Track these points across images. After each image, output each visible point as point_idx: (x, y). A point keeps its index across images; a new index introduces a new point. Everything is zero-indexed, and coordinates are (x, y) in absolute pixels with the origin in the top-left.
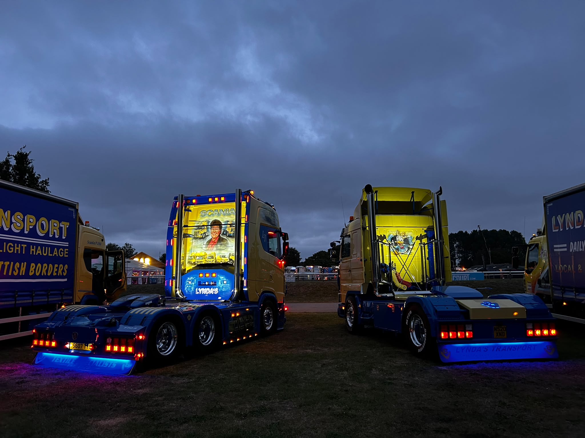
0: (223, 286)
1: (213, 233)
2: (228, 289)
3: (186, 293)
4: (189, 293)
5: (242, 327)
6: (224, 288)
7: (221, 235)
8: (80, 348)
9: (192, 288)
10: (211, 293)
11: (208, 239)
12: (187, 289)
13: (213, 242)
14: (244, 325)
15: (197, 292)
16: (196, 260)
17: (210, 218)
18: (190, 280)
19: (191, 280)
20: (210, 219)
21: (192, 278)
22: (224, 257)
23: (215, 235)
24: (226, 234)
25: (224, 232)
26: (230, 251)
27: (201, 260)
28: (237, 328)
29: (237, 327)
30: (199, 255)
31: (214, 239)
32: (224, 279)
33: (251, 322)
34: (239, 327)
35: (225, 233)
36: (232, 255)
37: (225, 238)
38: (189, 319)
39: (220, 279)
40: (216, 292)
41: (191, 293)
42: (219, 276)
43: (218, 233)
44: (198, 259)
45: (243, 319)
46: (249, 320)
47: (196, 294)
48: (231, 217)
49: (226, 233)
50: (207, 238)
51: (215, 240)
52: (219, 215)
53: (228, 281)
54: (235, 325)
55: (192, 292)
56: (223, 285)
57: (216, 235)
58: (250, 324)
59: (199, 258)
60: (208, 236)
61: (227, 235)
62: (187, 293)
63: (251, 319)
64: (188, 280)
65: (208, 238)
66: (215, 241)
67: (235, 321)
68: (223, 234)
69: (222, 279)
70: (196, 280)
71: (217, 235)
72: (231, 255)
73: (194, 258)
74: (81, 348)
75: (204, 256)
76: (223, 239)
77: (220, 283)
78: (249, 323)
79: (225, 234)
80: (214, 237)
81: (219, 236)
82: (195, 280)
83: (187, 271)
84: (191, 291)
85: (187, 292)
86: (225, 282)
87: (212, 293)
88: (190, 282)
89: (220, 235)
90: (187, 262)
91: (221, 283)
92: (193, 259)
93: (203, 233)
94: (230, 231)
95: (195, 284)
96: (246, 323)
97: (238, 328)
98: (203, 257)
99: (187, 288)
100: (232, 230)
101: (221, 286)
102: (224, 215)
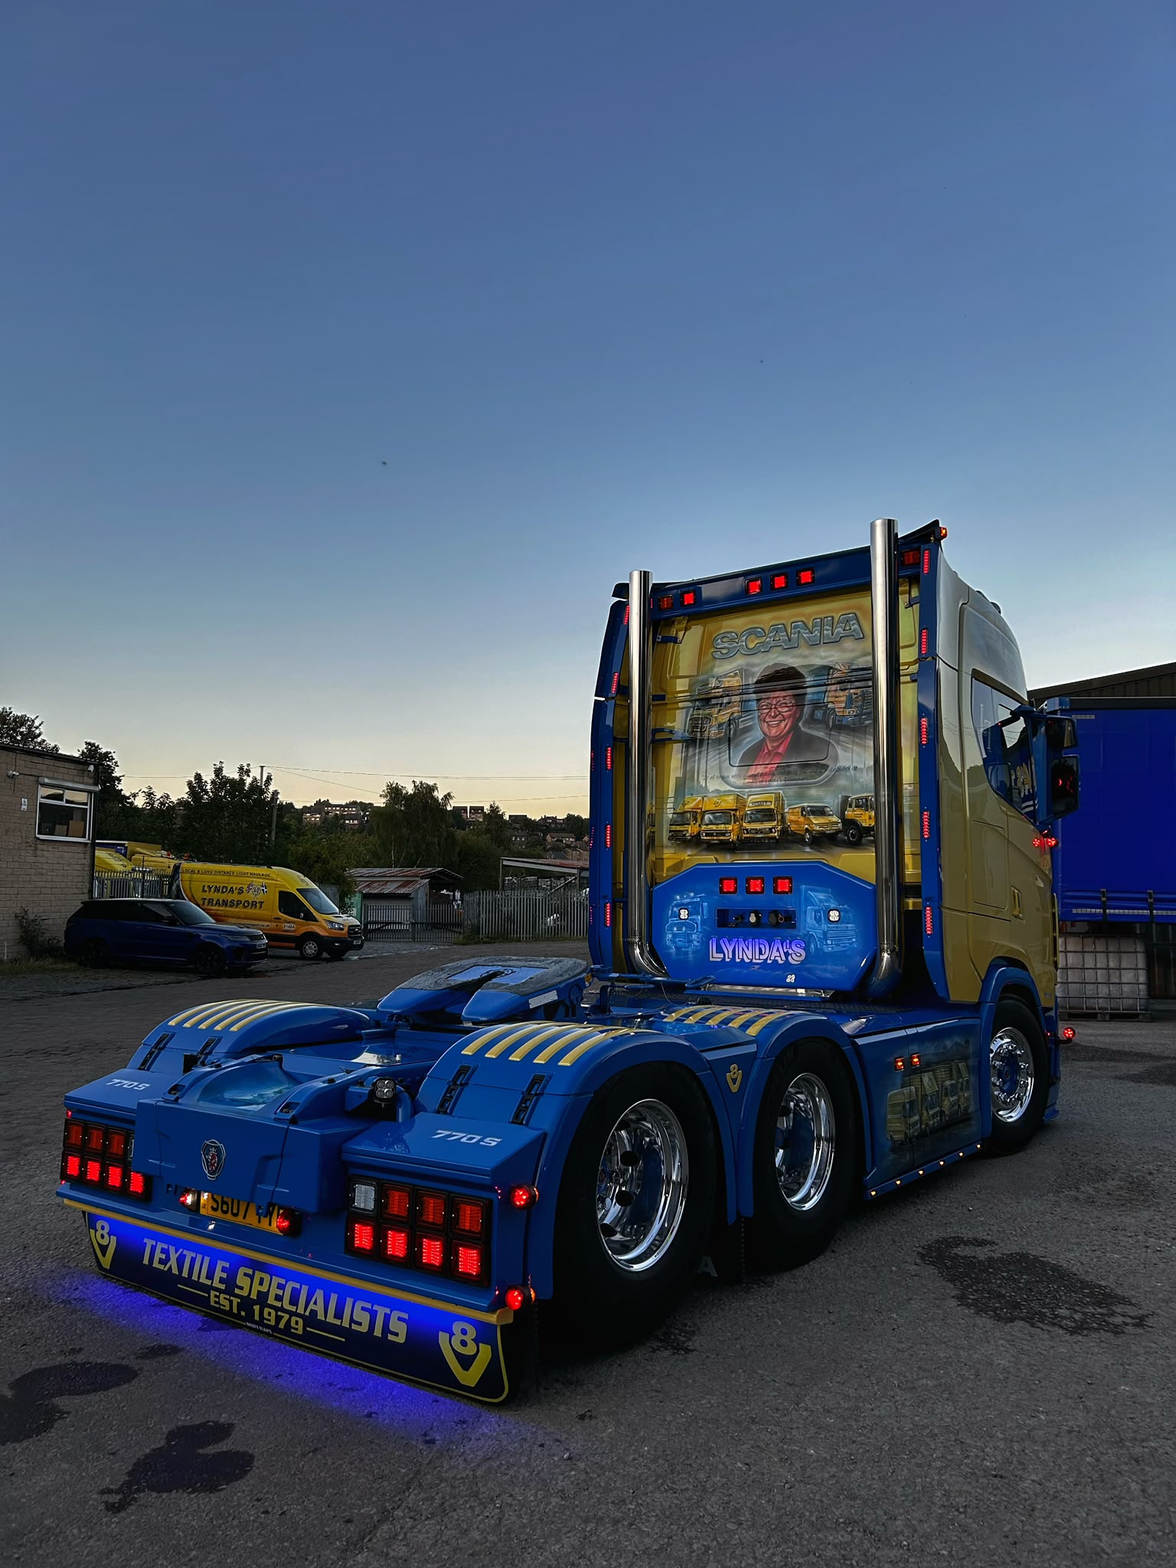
0: (825, 933)
1: (768, 719)
2: (851, 944)
3: (670, 954)
4: (682, 957)
5: (934, 1116)
6: (829, 942)
7: (804, 724)
8: (242, 1213)
9: (694, 937)
10: (775, 961)
11: (748, 743)
12: (673, 941)
13: (769, 752)
14: (941, 1107)
15: (715, 955)
16: (703, 827)
17: (755, 660)
18: (683, 904)
19: (689, 903)
20: (754, 665)
21: (691, 897)
22: (820, 812)
23: (778, 725)
24: (824, 722)
25: (813, 712)
26: (844, 789)
27: (722, 827)
28: (916, 1123)
29: (916, 1118)
30: (713, 807)
31: (773, 741)
32: (827, 901)
33: (962, 1089)
34: (921, 1115)
35: (819, 714)
36: (854, 805)
37: (821, 734)
38: (735, 1088)
39: (809, 901)
40: (794, 956)
41: (690, 956)
42: (806, 891)
43: (789, 717)
44: (711, 823)
45: (936, 1078)
46: (954, 1082)
47: (711, 959)
48: (844, 650)
49: (824, 714)
50: (742, 740)
51: (778, 747)
52: (790, 647)
53: (846, 911)
54: (908, 1106)
55: (693, 953)
56: (824, 927)
57: (783, 724)
58: (958, 1100)
59: (715, 818)
60: (747, 730)
61: (828, 725)
62: (674, 957)
63: (961, 1080)
64: (676, 906)
65: (748, 739)
66: (780, 751)
67: (906, 1090)
68: (812, 720)
69: (821, 901)
70: (709, 906)
71: (785, 726)
72: (850, 806)
73: (696, 819)
74: (244, 1218)
75: (736, 810)
76: (811, 740)
77: (810, 920)
78: (955, 1098)
79: (818, 722)
80: (774, 732)
81: (794, 727)
82: (705, 904)
83: (668, 869)
84: (690, 949)
85: (673, 950)
86: (834, 916)
87: (778, 959)
88: (684, 914)
89: (800, 724)
90: (666, 835)
91: (818, 920)
92: (692, 823)
93: (726, 719)
94: (843, 705)
95: (703, 921)
96: (946, 1095)
97: (921, 1120)
98: (732, 813)
99: (675, 935)
100: (850, 701)
101: (817, 933)
102: (814, 645)
